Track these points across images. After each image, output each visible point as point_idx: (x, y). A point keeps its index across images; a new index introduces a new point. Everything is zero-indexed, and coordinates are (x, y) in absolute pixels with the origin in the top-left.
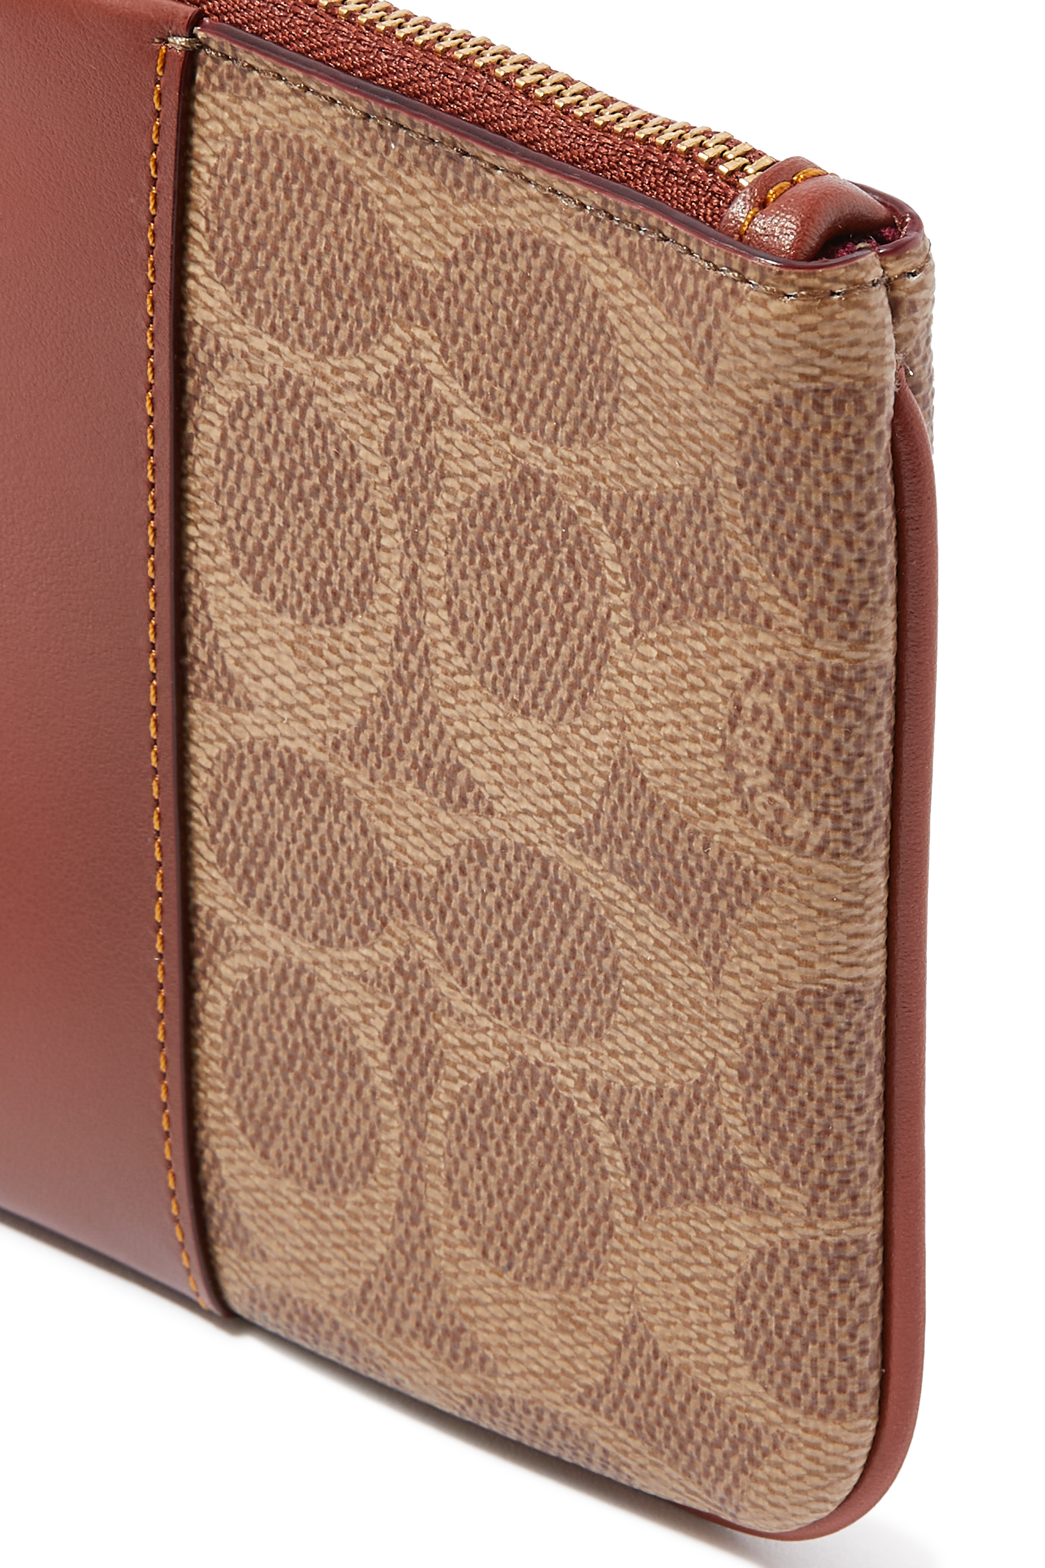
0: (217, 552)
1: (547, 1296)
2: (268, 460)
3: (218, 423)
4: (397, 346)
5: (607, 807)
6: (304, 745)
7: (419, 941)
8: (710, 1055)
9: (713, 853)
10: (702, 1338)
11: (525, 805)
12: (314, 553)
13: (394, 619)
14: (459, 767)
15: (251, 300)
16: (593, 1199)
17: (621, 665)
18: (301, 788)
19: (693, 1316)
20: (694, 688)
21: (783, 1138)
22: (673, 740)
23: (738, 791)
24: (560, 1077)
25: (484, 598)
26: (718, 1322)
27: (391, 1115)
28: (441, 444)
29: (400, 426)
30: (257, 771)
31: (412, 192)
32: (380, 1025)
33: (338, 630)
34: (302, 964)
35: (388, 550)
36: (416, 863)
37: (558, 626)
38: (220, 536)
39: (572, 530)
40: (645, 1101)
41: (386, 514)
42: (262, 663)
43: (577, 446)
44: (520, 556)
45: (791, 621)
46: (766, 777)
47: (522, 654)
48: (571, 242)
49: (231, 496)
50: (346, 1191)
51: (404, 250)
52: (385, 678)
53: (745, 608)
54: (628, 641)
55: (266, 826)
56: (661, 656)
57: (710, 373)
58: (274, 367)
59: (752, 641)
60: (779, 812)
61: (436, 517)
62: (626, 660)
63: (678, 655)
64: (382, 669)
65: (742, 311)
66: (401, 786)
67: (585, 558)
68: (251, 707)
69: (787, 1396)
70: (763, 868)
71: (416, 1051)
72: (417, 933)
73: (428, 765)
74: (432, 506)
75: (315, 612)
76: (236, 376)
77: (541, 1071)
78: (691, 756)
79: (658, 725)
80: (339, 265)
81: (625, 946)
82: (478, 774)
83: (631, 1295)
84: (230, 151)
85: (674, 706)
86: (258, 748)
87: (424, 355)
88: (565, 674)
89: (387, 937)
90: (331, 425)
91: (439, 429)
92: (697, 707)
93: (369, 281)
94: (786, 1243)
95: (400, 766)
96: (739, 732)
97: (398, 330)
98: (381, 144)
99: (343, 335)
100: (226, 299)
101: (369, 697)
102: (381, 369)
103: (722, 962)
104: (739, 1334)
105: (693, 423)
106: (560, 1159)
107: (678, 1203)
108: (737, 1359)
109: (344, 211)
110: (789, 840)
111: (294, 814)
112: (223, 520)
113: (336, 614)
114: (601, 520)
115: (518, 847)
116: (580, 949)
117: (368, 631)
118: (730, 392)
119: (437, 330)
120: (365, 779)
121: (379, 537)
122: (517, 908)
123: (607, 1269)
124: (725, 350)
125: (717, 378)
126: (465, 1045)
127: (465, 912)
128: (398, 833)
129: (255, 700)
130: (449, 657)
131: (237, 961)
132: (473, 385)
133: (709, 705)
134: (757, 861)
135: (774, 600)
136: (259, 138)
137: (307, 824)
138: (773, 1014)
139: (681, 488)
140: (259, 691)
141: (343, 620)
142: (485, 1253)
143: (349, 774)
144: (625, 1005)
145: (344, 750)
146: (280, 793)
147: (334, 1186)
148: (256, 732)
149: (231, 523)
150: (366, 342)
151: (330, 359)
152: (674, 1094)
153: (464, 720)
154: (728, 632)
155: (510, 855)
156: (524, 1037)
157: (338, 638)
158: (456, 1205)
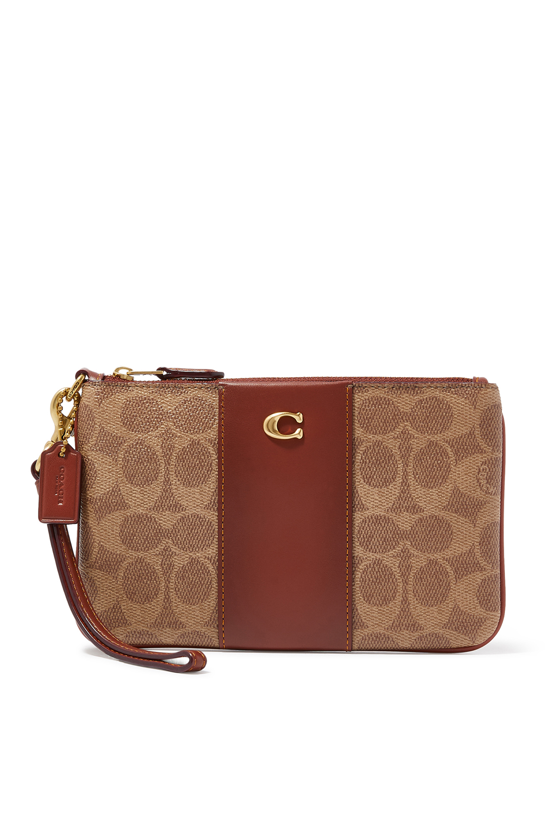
0: (360, 481)
1: (436, 607)
2: (372, 459)
3: (360, 455)
4: (401, 428)
5: (451, 499)
6: (381, 513)
7: (407, 544)
8: (473, 542)
9: (475, 500)
10: (470, 603)
11: (432, 507)
12: (383, 474)
13: (401, 481)
14: (416, 505)
15: (368, 429)
16: (446, 583)
17: (454, 471)
18: (380, 522)
19: (468, 599)
20: (470, 469)
21: (488, 554)
22: (466, 481)
23: (480, 486)
24: (439, 560)
25: (422, 469)
26: (473, 598)
27: (400, 583)
28: (412, 443)
29: (402, 442)
30: (369, 521)
31: (403, 398)
32: (398, 565)
33: (388, 487)
34: (379, 558)
35: (399, 468)
36: (406, 528)
37: (439, 469)
38: (361, 478)
39: (441, 449)
40: (458, 558)
41: (399, 461)
42: (371, 500)
43: (442, 433)
44: (430, 459)
45: (489, 450)
46: (485, 481)
47: (431, 477)
48: (441, 395)
49: (364, 469)
50: (389, 603)
51: (402, 409)
52: (399, 493)
53: (480, 451)
54: (455, 466)
55: (371, 532)
56: (463, 466)
57: (475, 407)
58: (373, 441)
59: (482, 456)
60: (488, 488)
61: (410, 458)
62: (455, 469)
63: (466, 464)
64: (398, 491)
65: (482, 392)
66: (403, 513)
67: (445, 453)
68: (368, 509)
69: (488, 609)
70: (484, 500)
71: (406, 567)
72: (406, 542)
73: (409, 507)
74: (409, 455)
75: (383, 485)
76: (365, 445)
77: (435, 560)
78: (470, 482)
79: (463, 479)
80: (388, 417)
81: (454, 527)
82: (421, 505)
83: (455, 600)
84: (362, 403)
85: (466, 474)
86: (370, 517)
87: (407, 427)
88: (441, 477)
89: (400, 546)
90: (387, 447)
91: (411, 440)
92: (471, 473)
93: (394, 418)
94: (488, 576)
95: (402, 510)
96: (480, 474)
97: (401, 425)
98: (396, 392)
99: (389, 429)
100: (362, 430)
101: (395, 498)
102: (398, 433)
103: (476, 522)
104: (478, 599)
105: (470, 418)
106: (439, 577)
107: (465, 576)
108: (478, 605)
109: (388, 407)
110: (489, 493)
111: (378, 528)
112: (362, 474)
113: (388, 484)
114: (448, 445)
115: (430, 516)
116: (444, 532)
117: (395, 485)
118: (479, 409)
119: (410, 422)
120: (394, 515)
121: (397, 466)
122: (429, 529)
123: (449, 596)
124: (479, 401)
125: (477, 407)
126: (417, 562)
127: (417, 534)
128: (402, 523)
129: (369, 508)
130: (414, 483)
131: (363, 564)
132: (418, 430)
133: (473, 471)
134: (484, 499)
135: (486, 447)
136: (368, 399)
137: (381, 529)
138: (486, 529)
139: (467, 432)
140: (370, 505)
141: (389, 485)
142: (422, 604)
143: (391, 515)
144: (454, 539)
145: (390, 511)
146: (375, 525)
147: (386, 603)
148: (369, 514)
149: (364, 474)
150: (394, 429)
151: (386, 435)
152: (465, 553)
153: (417, 495)
154: (477, 456)
155: (428, 518)
156: (430, 555)
157: (388, 488)
158: (415, 596)
